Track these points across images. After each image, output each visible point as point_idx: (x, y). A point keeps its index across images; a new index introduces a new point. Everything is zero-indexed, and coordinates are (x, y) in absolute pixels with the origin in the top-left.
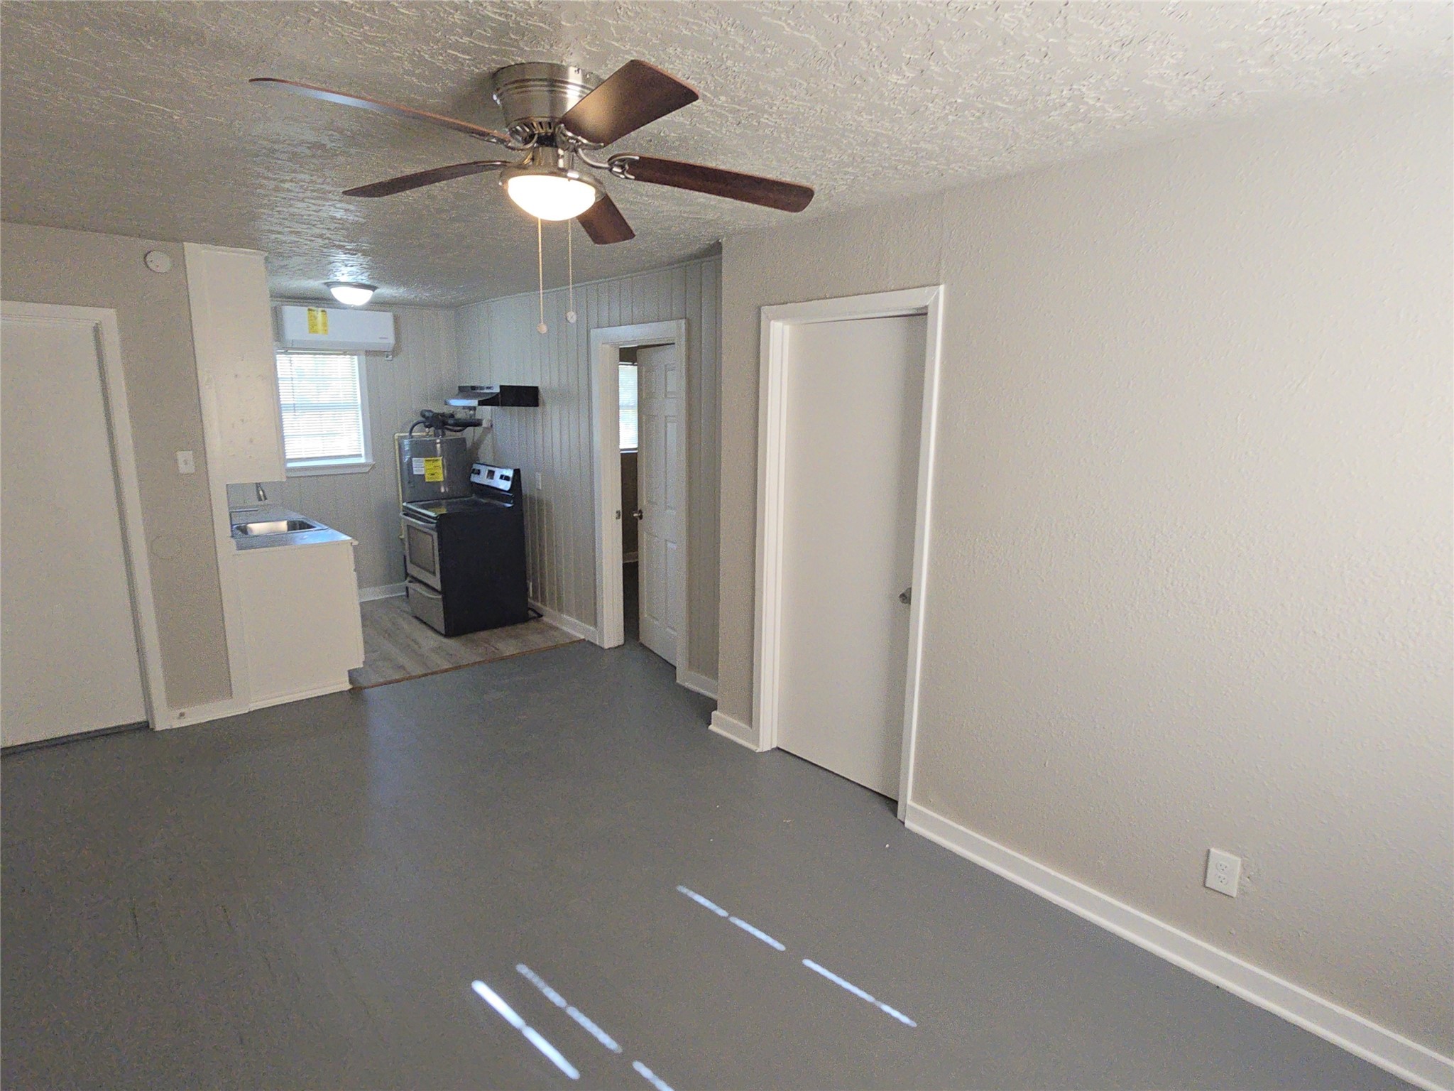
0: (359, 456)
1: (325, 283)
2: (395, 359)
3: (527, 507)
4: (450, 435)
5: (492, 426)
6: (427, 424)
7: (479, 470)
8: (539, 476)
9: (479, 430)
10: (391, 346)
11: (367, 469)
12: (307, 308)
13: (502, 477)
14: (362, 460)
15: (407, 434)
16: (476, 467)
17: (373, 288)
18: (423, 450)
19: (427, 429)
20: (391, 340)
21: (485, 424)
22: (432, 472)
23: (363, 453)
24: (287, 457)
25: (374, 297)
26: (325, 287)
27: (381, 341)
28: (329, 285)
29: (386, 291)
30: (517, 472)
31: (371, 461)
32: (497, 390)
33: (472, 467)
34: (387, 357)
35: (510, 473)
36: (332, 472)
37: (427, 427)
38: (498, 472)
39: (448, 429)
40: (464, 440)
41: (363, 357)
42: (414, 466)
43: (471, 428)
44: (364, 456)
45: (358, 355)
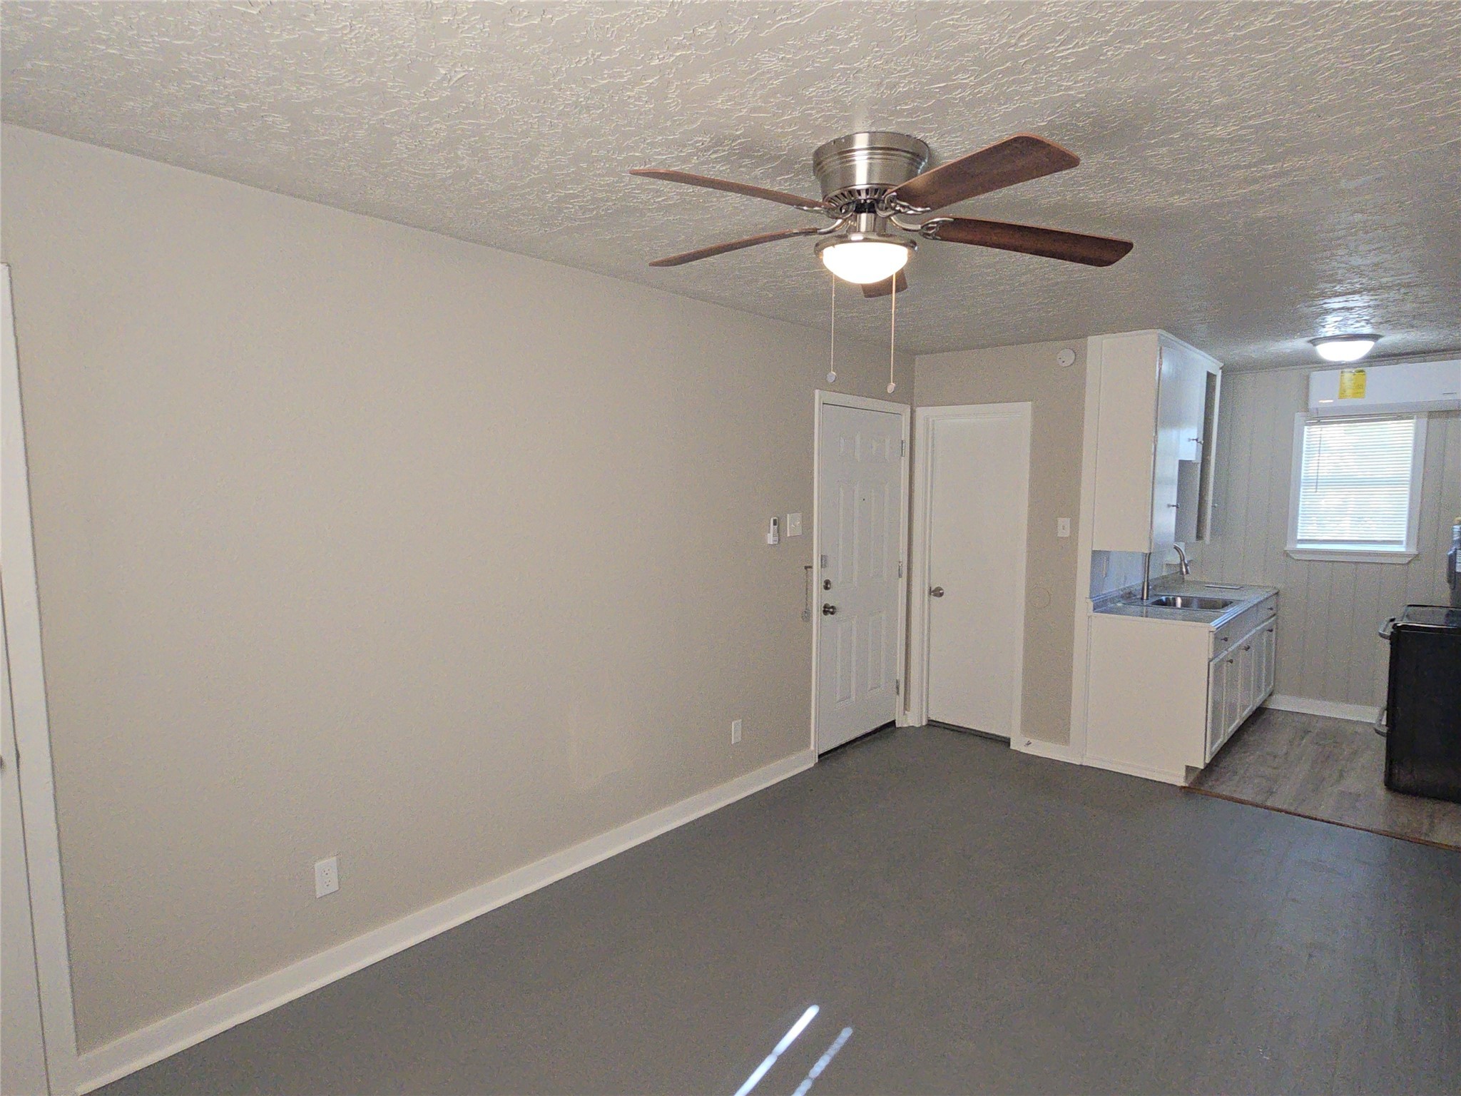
0: (1399, 542)
1: (1310, 341)
11: (1406, 560)
12: (1339, 371)
14: (1401, 549)
17: (1374, 337)
23: (1404, 538)
24: (1300, 538)
25: (1374, 348)
26: (1311, 345)
28: (1314, 342)
29: (1392, 339)
31: (1413, 551)
36: (1355, 559)
42: (1457, 561)
44: (1404, 543)
45: (1418, 418)
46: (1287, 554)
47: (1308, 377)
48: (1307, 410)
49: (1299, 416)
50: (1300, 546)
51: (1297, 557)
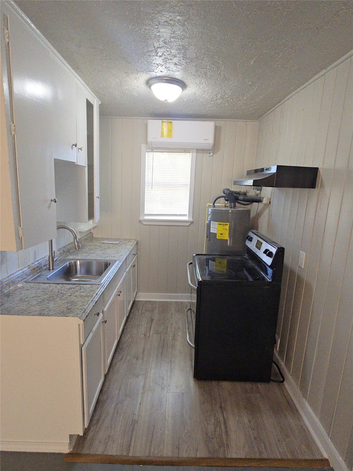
0: (185, 215)
2: (214, 155)
3: (286, 279)
4: (240, 208)
5: (270, 203)
6: (226, 198)
7: (252, 238)
8: (303, 254)
9: (261, 205)
10: (211, 145)
11: (188, 224)
12: (161, 121)
13: (266, 251)
14: (186, 218)
15: (212, 204)
16: (251, 234)
17: (182, 84)
18: (218, 216)
19: (226, 202)
20: (211, 141)
21: (265, 201)
22: (222, 232)
23: (187, 213)
24: (145, 213)
27: (205, 142)
30: (281, 251)
31: (191, 220)
32: (274, 170)
33: (248, 234)
34: (209, 154)
35: (274, 250)
36: (169, 224)
37: (226, 200)
38: (265, 246)
39: (239, 203)
40: (248, 212)
41: (195, 154)
42: (211, 227)
43: (257, 204)
44: (188, 215)
45: (192, 152)
46: (140, 222)
47: (147, 125)
48: (147, 143)
49: (143, 146)
50: (146, 218)
51: (144, 223)
